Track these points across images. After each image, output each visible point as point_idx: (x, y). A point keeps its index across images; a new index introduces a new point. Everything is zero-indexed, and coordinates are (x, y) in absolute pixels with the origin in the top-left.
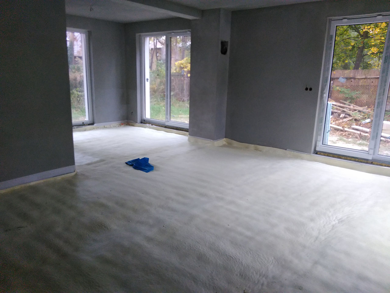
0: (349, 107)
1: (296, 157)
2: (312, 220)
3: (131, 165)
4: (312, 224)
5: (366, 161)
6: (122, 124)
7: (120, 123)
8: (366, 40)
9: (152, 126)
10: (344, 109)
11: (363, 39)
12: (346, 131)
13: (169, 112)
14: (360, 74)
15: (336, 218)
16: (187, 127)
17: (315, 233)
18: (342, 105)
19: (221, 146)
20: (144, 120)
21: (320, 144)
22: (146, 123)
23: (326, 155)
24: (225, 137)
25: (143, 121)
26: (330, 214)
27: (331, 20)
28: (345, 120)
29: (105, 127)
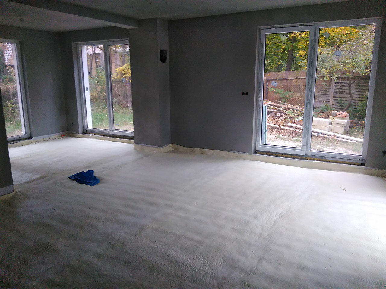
0: (283, 106)
1: (239, 158)
2: (256, 218)
3: (74, 180)
4: (256, 222)
5: (300, 157)
6: (63, 136)
7: (60, 135)
8: (295, 43)
9: (95, 136)
10: (279, 108)
11: (292, 43)
12: (282, 129)
13: (112, 121)
14: (292, 75)
15: (277, 213)
16: (132, 134)
17: (259, 230)
18: (277, 105)
19: (167, 152)
20: (86, 130)
21: (259, 144)
22: (88, 133)
23: (265, 153)
24: (171, 143)
25: (85, 132)
26: (271, 210)
27: (260, 29)
28: (281, 118)
29: (43, 140)
